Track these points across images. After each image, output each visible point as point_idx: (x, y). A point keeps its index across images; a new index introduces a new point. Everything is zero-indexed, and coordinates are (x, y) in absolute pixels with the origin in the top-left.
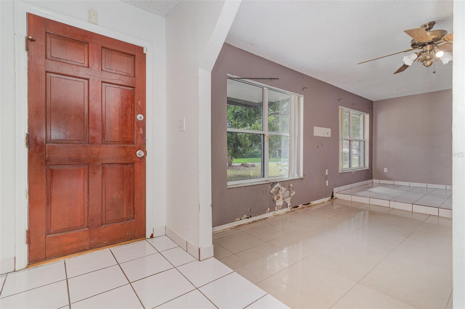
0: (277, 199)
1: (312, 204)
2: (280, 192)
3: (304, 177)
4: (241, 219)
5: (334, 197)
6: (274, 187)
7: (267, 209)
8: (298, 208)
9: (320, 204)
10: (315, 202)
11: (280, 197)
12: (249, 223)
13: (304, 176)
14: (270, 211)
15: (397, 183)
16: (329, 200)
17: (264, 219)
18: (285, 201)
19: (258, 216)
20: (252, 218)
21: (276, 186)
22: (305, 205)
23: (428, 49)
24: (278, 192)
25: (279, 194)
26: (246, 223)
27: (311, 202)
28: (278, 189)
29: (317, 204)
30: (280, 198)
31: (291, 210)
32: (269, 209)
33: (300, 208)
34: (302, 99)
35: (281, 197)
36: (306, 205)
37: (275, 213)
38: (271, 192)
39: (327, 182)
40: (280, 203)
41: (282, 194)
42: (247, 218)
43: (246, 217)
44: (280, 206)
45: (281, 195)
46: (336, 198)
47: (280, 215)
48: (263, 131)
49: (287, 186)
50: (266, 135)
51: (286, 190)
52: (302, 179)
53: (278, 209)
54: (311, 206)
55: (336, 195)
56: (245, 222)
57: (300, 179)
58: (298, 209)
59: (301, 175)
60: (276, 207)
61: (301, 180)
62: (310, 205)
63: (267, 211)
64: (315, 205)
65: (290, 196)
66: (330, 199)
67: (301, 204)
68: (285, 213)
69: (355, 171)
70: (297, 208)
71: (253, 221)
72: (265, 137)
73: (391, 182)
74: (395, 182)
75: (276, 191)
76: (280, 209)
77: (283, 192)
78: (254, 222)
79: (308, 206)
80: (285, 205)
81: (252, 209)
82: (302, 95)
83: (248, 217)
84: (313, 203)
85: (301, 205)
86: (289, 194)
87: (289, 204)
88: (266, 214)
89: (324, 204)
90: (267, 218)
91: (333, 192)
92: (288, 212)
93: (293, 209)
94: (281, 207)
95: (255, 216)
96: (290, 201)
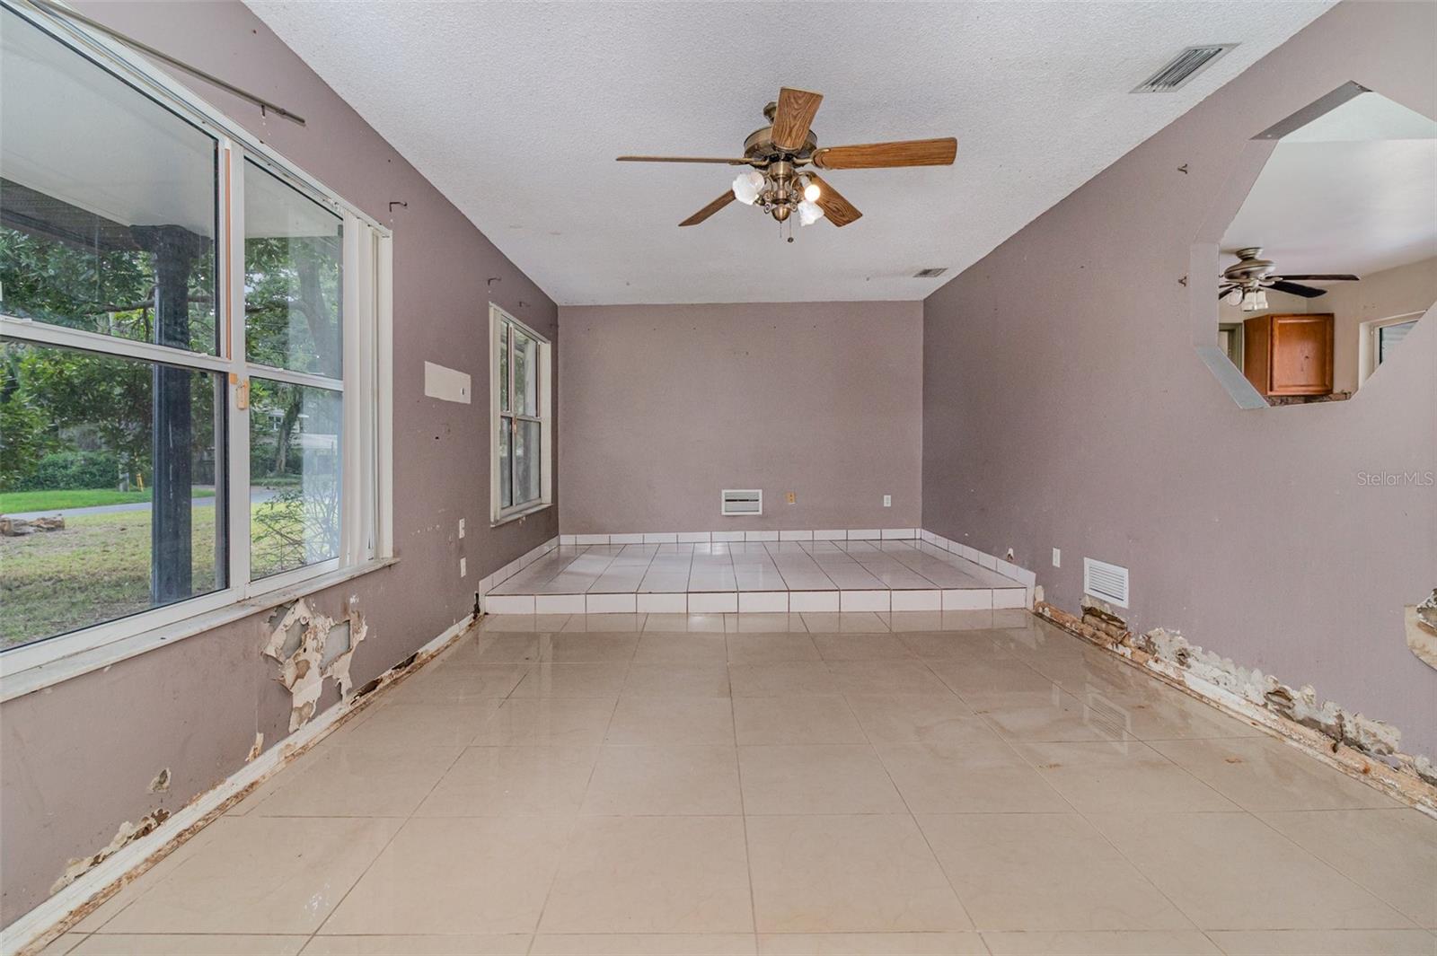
0: (298, 677)
1: (424, 656)
2: (310, 643)
3: (398, 560)
4: (96, 862)
5: (481, 613)
6: (281, 626)
7: (253, 741)
8: (378, 688)
9: (446, 648)
10: (431, 647)
11: (307, 662)
12: (155, 860)
13: (396, 552)
14: (266, 746)
15: (617, 539)
16: (470, 625)
17: (239, 797)
18: (331, 676)
19: (205, 797)
20: (169, 822)
21: (289, 619)
22: (399, 667)
23: (781, 172)
24: (300, 643)
25: (305, 650)
26: (136, 868)
27: (420, 651)
28: (297, 627)
29: (439, 652)
30: (308, 668)
31: (351, 708)
32: (260, 738)
33: (388, 685)
34: (387, 246)
35: (315, 659)
36: (406, 666)
37: (288, 746)
38: (271, 651)
39: (463, 562)
40: (308, 691)
41: (317, 650)
42: (137, 837)
43: (134, 832)
44: (312, 705)
45: (315, 653)
46: (486, 614)
47: (311, 745)
48: (218, 354)
49: (339, 608)
50: (235, 375)
51: (333, 624)
52: (390, 566)
53: (300, 722)
54: (421, 665)
55: (487, 604)
56: (127, 867)
57: (384, 567)
58: (381, 689)
59: (387, 553)
60: (294, 717)
61: (387, 570)
62: (416, 662)
63: (252, 753)
64: (432, 657)
65: (349, 649)
66: (473, 620)
67: (387, 669)
68: (332, 729)
69: (527, 516)
70: (374, 688)
71: (180, 835)
72: (232, 389)
73: (601, 539)
74: (611, 535)
75: (293, 641)
76: (310, 720)
77: (321, 636)
78: (187, 835)
79: (413, 668)
80: (332, 693)
81: (169, 774)
82: (389, 228)
83: (143, 825)
84: (427, 651)
85: (390, 671)
86: (344, 640)
87: (347, 684)
88: (251, 765)
89: (457, 643)
90: (252, 785)
91: (477, 595)
92: (343, 720)
93: (363, 699)
94: (314, 710)
95: (191, 803)
96: (349, 671)
